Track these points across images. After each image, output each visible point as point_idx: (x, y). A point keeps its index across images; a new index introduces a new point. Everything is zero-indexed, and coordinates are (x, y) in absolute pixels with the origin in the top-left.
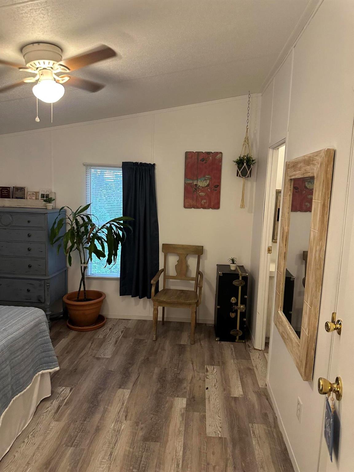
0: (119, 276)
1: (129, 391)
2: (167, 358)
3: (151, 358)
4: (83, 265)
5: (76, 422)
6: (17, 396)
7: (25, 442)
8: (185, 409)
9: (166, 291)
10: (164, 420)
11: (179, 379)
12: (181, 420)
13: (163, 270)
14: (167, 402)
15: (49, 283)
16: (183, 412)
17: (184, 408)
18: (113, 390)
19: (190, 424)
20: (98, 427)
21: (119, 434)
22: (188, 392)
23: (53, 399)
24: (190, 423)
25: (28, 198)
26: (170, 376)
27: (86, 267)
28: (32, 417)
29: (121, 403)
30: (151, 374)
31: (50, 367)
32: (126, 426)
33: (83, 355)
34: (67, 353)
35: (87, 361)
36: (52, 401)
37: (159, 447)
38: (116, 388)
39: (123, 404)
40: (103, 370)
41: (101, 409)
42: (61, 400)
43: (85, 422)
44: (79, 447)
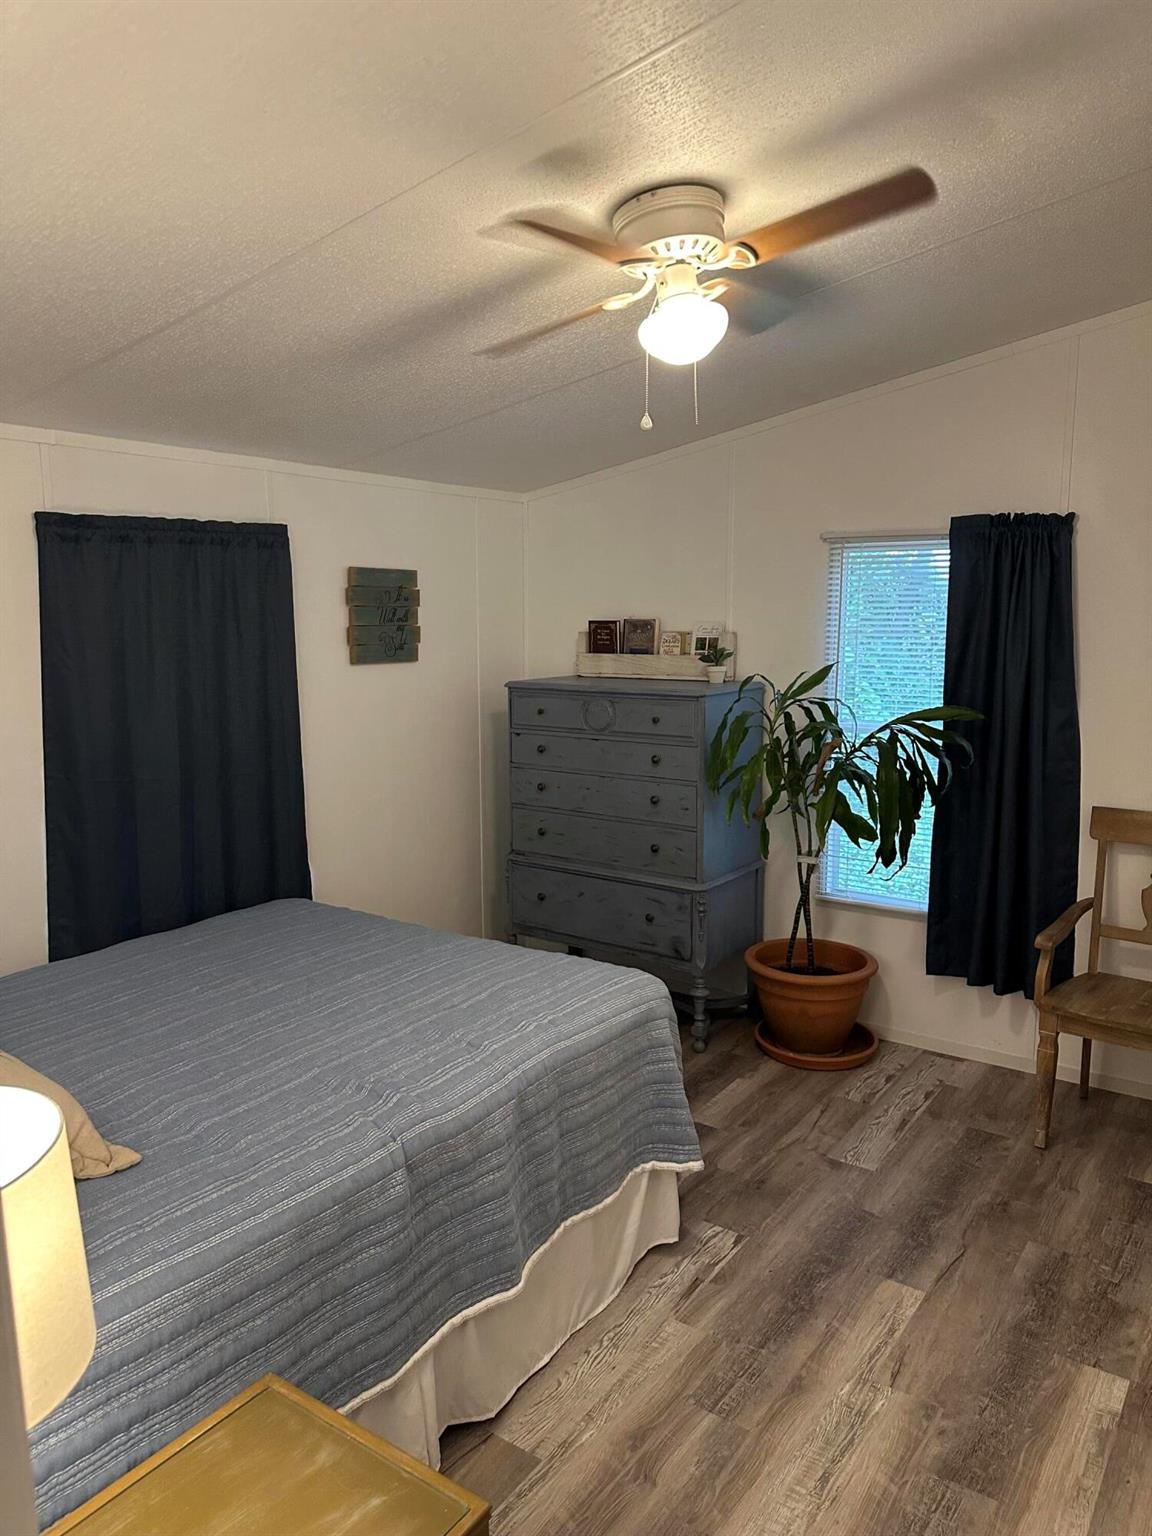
0: (925, 908)
1: (920, 1294)
2: (1079, 1222)
3: (1018, 1206)
4: (806, 861)
5: (738, 1342)
6: (575, 1218)
7: (592, 1352)
8: (1117, 1419)
9: (1097, 981)
10: (1028, 1430)
11: (1114, 1305)
12: (1093, 1451)
13: (1089, 904)
14: (1052, 1371)
15: (704, 904)
16: (1105, 1427)
17: (1116, 1414)
18: (866, 1276)
19: (1126, 1479)
20: (799, 1378)
21: (861, 1423)
22: (1139, 1363)
23: (684, 1253)
24: (1130, 1474)
25: (662, 650)
26: (1076, 1285)
27: (814, 865)
28: (618, 1290)
29: (884, 1328)
30: (1008, 1260)
31: (675, 1157)
32: (888, 1405)
33: (789, 1141)
34: (743, 1125)
35: (801, 1164)
36: (680, 1258)
37: (993, 1517)
38: (879, 1273)
39: (892, 1331)
40: (845, 1203)
41: (820, 1325)
42: (703, 1262)
43: (764, 1351)
44: (733, 1419)
